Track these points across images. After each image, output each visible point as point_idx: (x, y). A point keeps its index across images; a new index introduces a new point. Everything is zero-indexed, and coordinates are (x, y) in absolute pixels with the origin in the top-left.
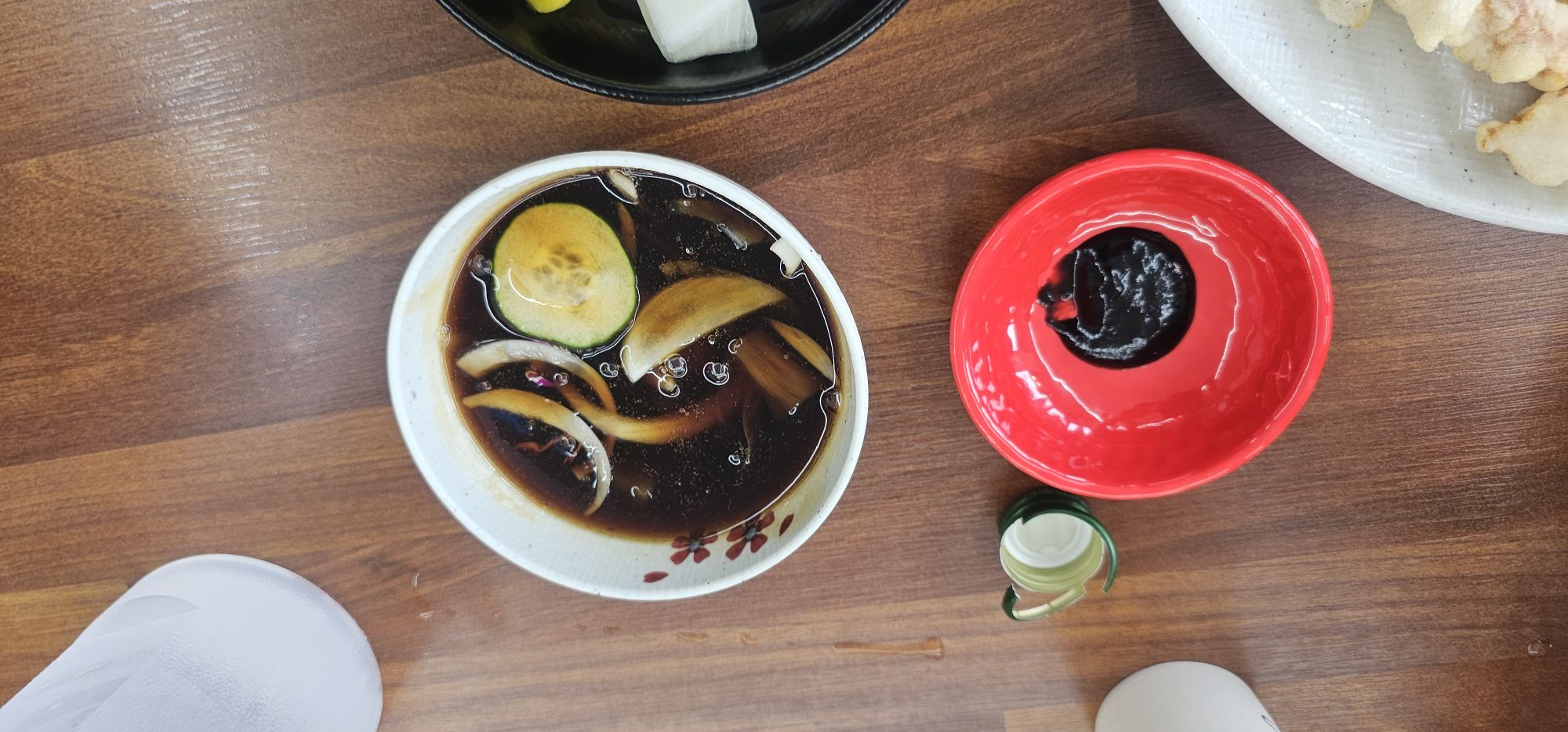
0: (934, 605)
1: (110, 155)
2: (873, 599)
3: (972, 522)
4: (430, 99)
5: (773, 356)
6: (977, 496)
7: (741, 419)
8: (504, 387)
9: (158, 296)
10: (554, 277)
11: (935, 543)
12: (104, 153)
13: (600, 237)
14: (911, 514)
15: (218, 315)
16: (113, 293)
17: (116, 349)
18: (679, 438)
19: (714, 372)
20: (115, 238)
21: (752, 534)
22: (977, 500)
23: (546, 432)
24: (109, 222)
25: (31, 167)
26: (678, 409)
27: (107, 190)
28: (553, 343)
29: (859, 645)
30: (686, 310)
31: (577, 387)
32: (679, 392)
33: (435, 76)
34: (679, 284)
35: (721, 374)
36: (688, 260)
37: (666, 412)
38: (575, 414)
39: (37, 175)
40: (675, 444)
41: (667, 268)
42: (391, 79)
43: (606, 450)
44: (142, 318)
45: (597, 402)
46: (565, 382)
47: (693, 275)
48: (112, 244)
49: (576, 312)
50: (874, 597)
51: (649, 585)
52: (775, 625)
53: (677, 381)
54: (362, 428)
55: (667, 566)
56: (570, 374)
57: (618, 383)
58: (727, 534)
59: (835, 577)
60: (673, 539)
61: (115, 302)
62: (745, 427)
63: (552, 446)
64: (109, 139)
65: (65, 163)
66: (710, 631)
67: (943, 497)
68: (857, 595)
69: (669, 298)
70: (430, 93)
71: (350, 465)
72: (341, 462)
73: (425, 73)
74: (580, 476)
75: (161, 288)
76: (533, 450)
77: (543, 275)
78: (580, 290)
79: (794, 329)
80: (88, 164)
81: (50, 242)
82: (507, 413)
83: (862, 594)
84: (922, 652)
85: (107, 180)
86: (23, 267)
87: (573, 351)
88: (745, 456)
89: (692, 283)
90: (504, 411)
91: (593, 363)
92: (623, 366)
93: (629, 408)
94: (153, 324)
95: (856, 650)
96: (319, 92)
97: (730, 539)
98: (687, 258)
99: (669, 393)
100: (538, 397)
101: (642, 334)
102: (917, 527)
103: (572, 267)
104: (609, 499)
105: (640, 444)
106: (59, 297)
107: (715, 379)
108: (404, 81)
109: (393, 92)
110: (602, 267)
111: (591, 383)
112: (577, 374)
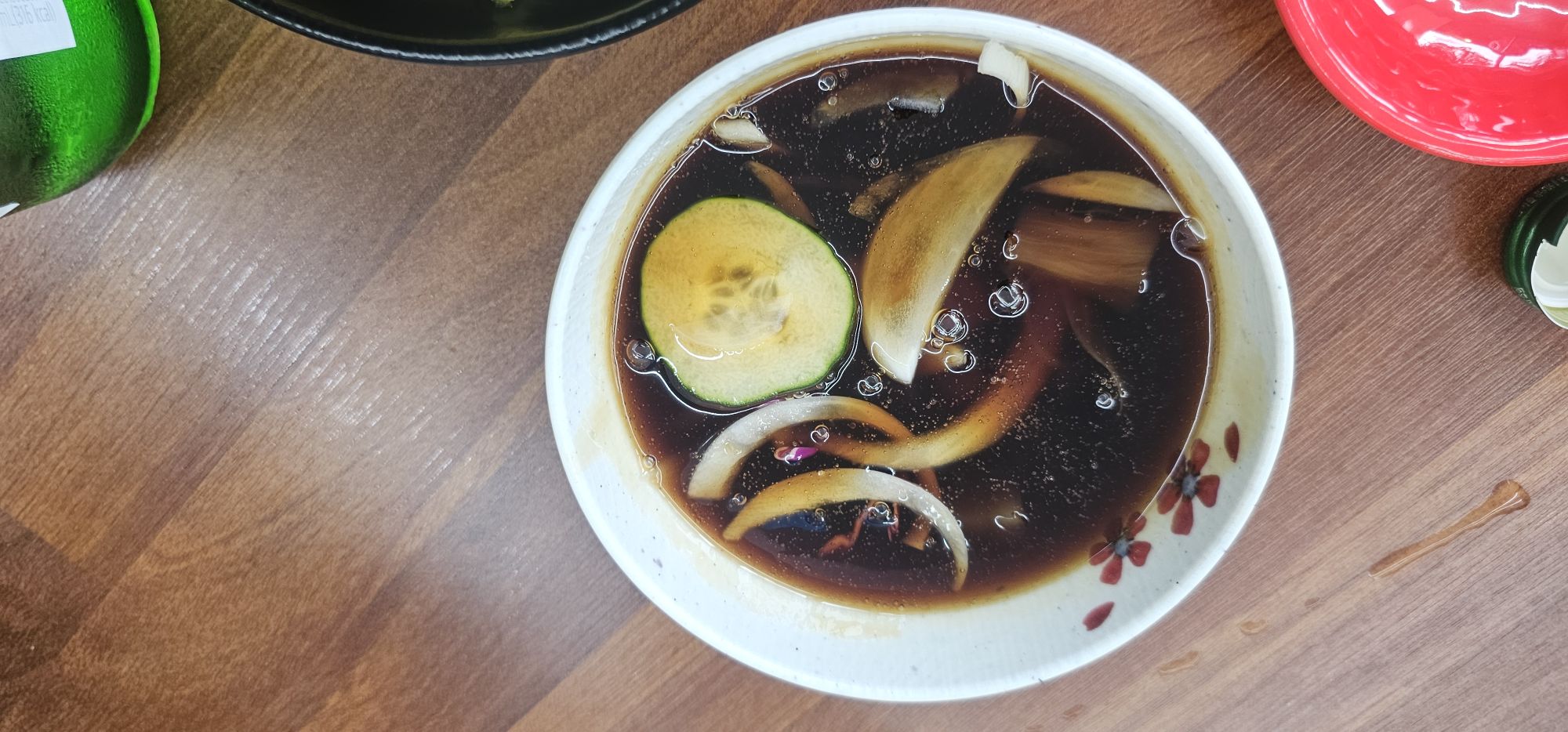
0: (1479, 437)
1: (205, 502)
2: (1387, 482)
3: (1464, 296)
4: (473, 209)
5: (1069, 231)
6: (1450, 258)
7: (1078, 343)
8: (761, 489)
9: (346, 625)
10: (732, 313)
11: (1429, 357)
12: (199, 504)
13: (754, 224)
14: (1374, 338)
15: (417, 608)
16: (302, 651)
17: (344, 710)
18: (1013, 419)
19: (1003, 303)
20: (266, 589)
21: (1191, 484)
22: (1453, 264)
23: (843, 514)
24: (251, 575)
25: (143, 567)
26: (988, 381)
27: (226, 541)
28: (783, 396)
29: (1404, 551)
30: (918, 244)
31: (845, 435)
32: (974, 358)
33: (462, 179)
34: (888, 217)
35: (1014, 300)
36: (880, 177)
37: (974, 396)
38: (867, 470)
39: (155, 572)
40: (1013, 431)
41: (860, 207)
42: (420, 216)
43: (930, 491)
44: (347, 660)
45: (882, 438)
46: (827, 435)
47: (899, 192)
48: (269, 597)
49: (786, 339)
50: (1387, 477)
51: (1098, 631)
52: (1276, 590)
53: (962, 345)
54: (642, 641)
55: (1105, 594)
56: (826, 422)
57: (892, 396)
58: (1156, 506)
59: (1318, 483)
60: (1088, 554)
61: (311, 659)
62: (1091, 351)
63: (863, 528)
64: (192, 485)
65: (171, 540)
66: (1197, 646)
67: (1402, 288)
68: (1364, 488)
69: (885, 247)
70: (468, 202)
71: (656, 692)
72: (645, 694)
73: (449, 183)
74: (919, 544)
75: (343, 616)
76: (842, 546)
77: (718, 319)
78: (773, 307)
79: (1077, 175)
80: (193, 527)
81: (210, 635)
82: (783, 519)
83: (1369, 484)
84: (1496, 510)
85: (221, 532)
86: (203, 678)
87: (813, 390)
88: (1116, 389)
89: (902, 205)
90: (778, 518)
91: (845, 388)
92: (884, 369)
93: (926, 420)
94: (361, 659)
95: (1405, 560)
96: (358, 286)
97: (1164, 508)
98: (877, 175)
99: (963, 367)
100: (807, 476)
101: (882, 313)
102: (1392, 350)
103: (745, 286)
104: (973, 554)
105: (967, 458)
106: (256, 687)
107: (1009, 311)
108: (434, 208)
109: (430, 230)
110: (780, 261)
111: (858, 418)
112: (835, 417)
